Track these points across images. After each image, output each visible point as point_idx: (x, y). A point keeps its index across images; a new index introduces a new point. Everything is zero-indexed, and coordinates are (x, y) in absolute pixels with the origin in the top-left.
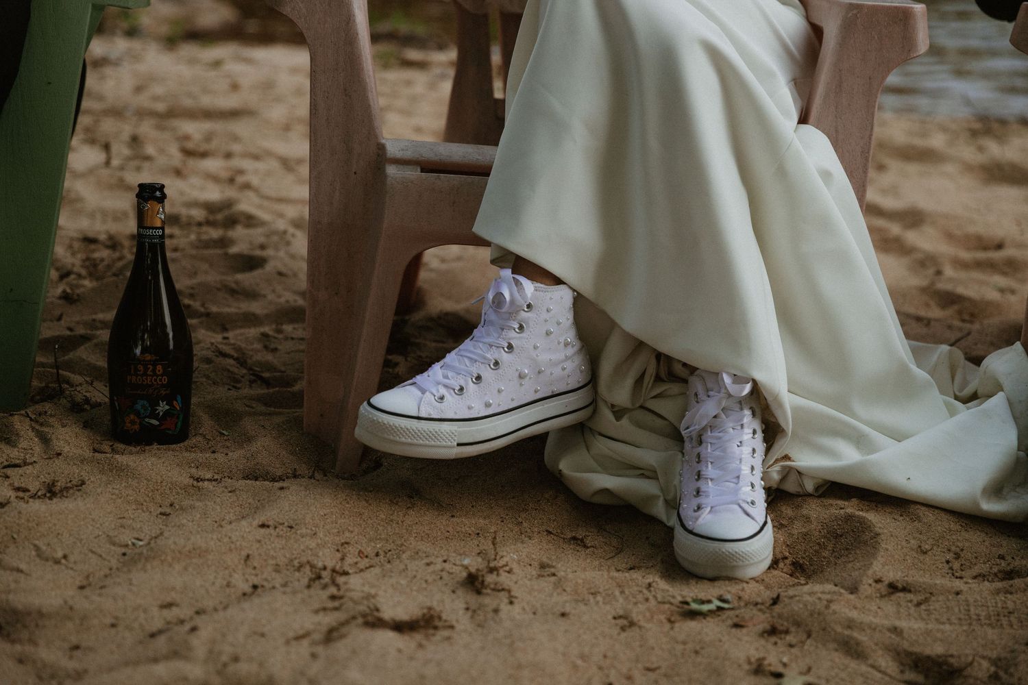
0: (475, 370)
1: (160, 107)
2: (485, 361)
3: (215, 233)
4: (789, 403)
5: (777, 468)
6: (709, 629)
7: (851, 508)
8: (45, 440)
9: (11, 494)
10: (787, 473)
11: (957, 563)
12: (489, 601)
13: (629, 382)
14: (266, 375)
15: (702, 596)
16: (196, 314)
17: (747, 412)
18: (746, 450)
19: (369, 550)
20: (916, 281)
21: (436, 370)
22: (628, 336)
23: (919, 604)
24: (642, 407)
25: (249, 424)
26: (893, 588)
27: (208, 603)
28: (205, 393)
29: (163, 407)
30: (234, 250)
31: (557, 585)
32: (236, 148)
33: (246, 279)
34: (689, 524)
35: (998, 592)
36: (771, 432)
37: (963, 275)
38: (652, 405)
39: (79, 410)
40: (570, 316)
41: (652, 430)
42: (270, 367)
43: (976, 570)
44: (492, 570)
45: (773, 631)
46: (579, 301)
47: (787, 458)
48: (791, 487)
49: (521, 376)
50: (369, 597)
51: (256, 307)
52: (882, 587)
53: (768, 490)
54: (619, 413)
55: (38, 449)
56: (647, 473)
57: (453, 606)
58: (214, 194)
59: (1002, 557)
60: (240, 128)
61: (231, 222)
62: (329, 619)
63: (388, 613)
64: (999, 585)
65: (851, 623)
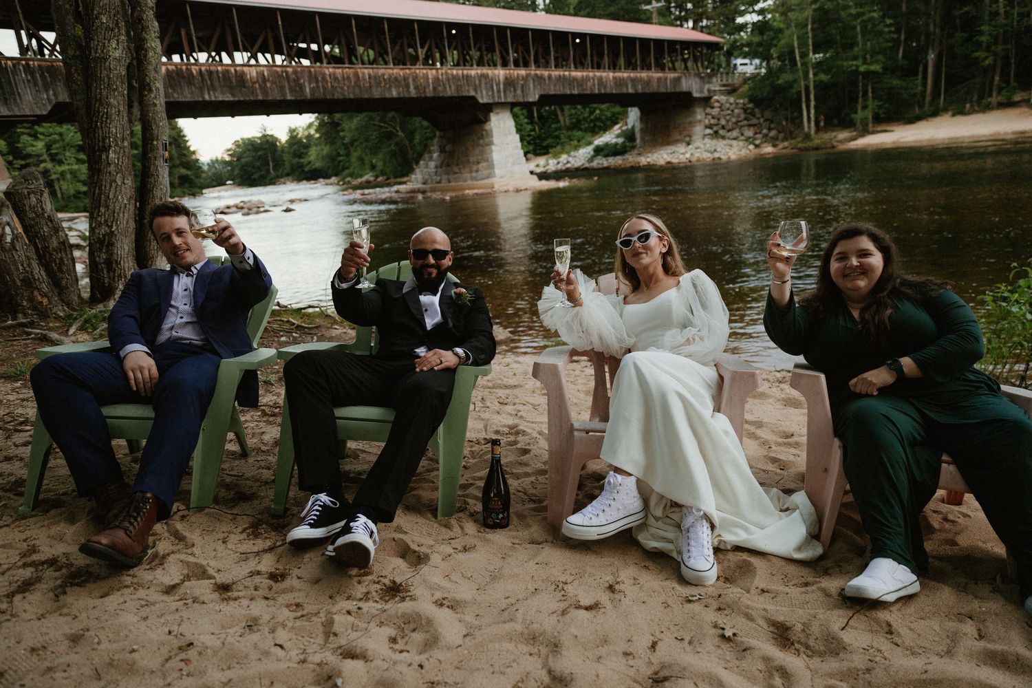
0: (602, 508)
1: (490, 384)
2: (606, 505)
3: (512, 438)
4: (716, 516)
5: (716, 540)
6: (696, 607)
7: (745, 556)
8: (462, 528)
9: (452, 551)
10: (720, 542)
11: (786, 579)
12: (617, 596)
13: (661, 508)
14: (534, 498)
15: (693, 593)
16: (508, 473)
17: (704, 521)
18: (705, 535)
19: (574, 573)
20: (762, 452)
21: (589, 508)
22: (658, 493)
23: (773, 598)
24: (667, 517)
25: (530, 520)
26: (763, 591)
27: (521, 597)
28: (515, 507)
29: (501, 516)
30: (519, 446)
31: (641, 588)
32: (517, 401)
33: (525, 458)
34: (687, 564)
35: (802, 593)
36: (713, 527)
37: (778, 448)
38: (670, 515)
39: (472, 515)
40: (635, 487)
41: (671, 525)
42: (535, 495)
43: (793, 582)
44: (618, 583)
45: (719, 609)
46: (638, 481)
47: (720, 536)
48: (722, 547)
49: (618, 510)
50: (576, 596)
51: (527, 470)
52: (759, 590)
53: (714, 548)
54: (657, 519)
55: (460, 531)
56: (671, 542)
57: (604, 598)
58: (511, 421)
59: (803, 577)
60: (516, 392)
61: (517, 433)
62: (563, 605)
63: (582, 604)
64: (803, 589)
65: (748, 607)
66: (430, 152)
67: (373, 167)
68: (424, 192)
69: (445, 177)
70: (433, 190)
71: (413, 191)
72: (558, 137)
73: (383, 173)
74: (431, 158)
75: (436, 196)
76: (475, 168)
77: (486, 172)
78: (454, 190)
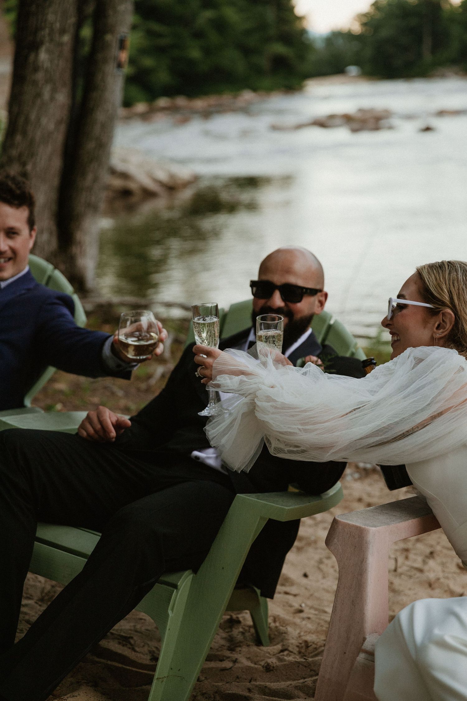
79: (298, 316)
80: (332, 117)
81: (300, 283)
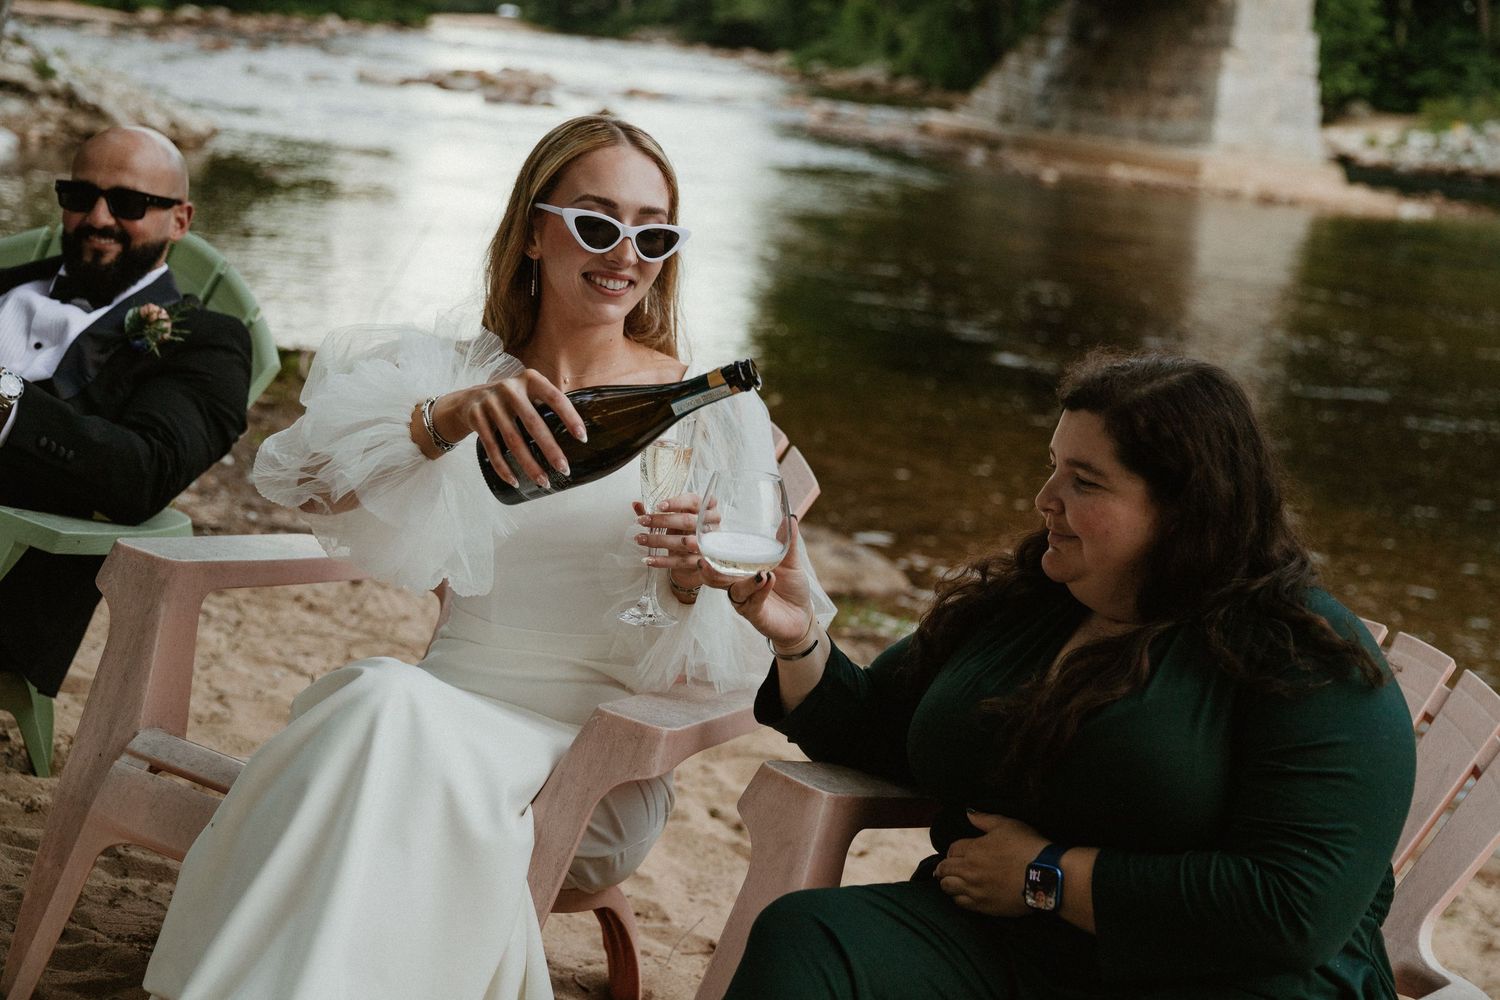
66: (1043, 35)
67: (893, 48)
68: (992, 144)
69: (1065, 115)
70: (1022, 145)
71: (967, 138)
72: (1459, 71)
73: (917, 69)
74: (1041, 53)
75: (1021, 163)
76: (1159, 104)
77: (1186, 126)
78: (1074, 155)
79: (138, 243)
80: (458, 74)
81: (143, 187)
